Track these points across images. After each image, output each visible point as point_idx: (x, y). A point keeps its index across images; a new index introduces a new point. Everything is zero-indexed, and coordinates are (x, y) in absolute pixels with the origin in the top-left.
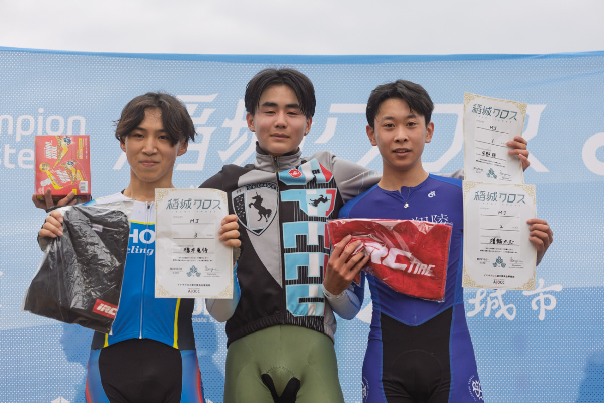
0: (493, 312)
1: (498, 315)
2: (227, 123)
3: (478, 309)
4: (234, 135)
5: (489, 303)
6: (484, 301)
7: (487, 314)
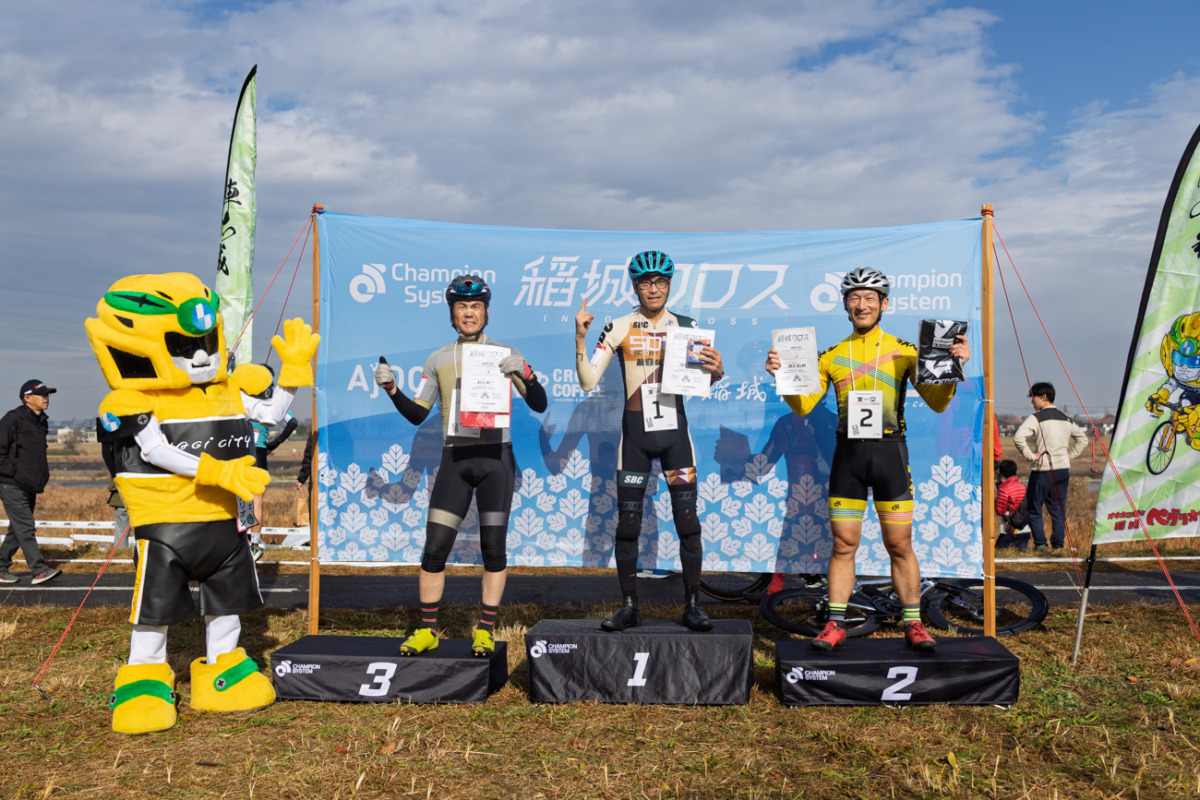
0: (752, 396)
1: (755, 398)
2: (586, 276)
3: (743, 394)
4: (590, 284)
5: (750, 390)
6: (746, 390)
7: (748, 397)
